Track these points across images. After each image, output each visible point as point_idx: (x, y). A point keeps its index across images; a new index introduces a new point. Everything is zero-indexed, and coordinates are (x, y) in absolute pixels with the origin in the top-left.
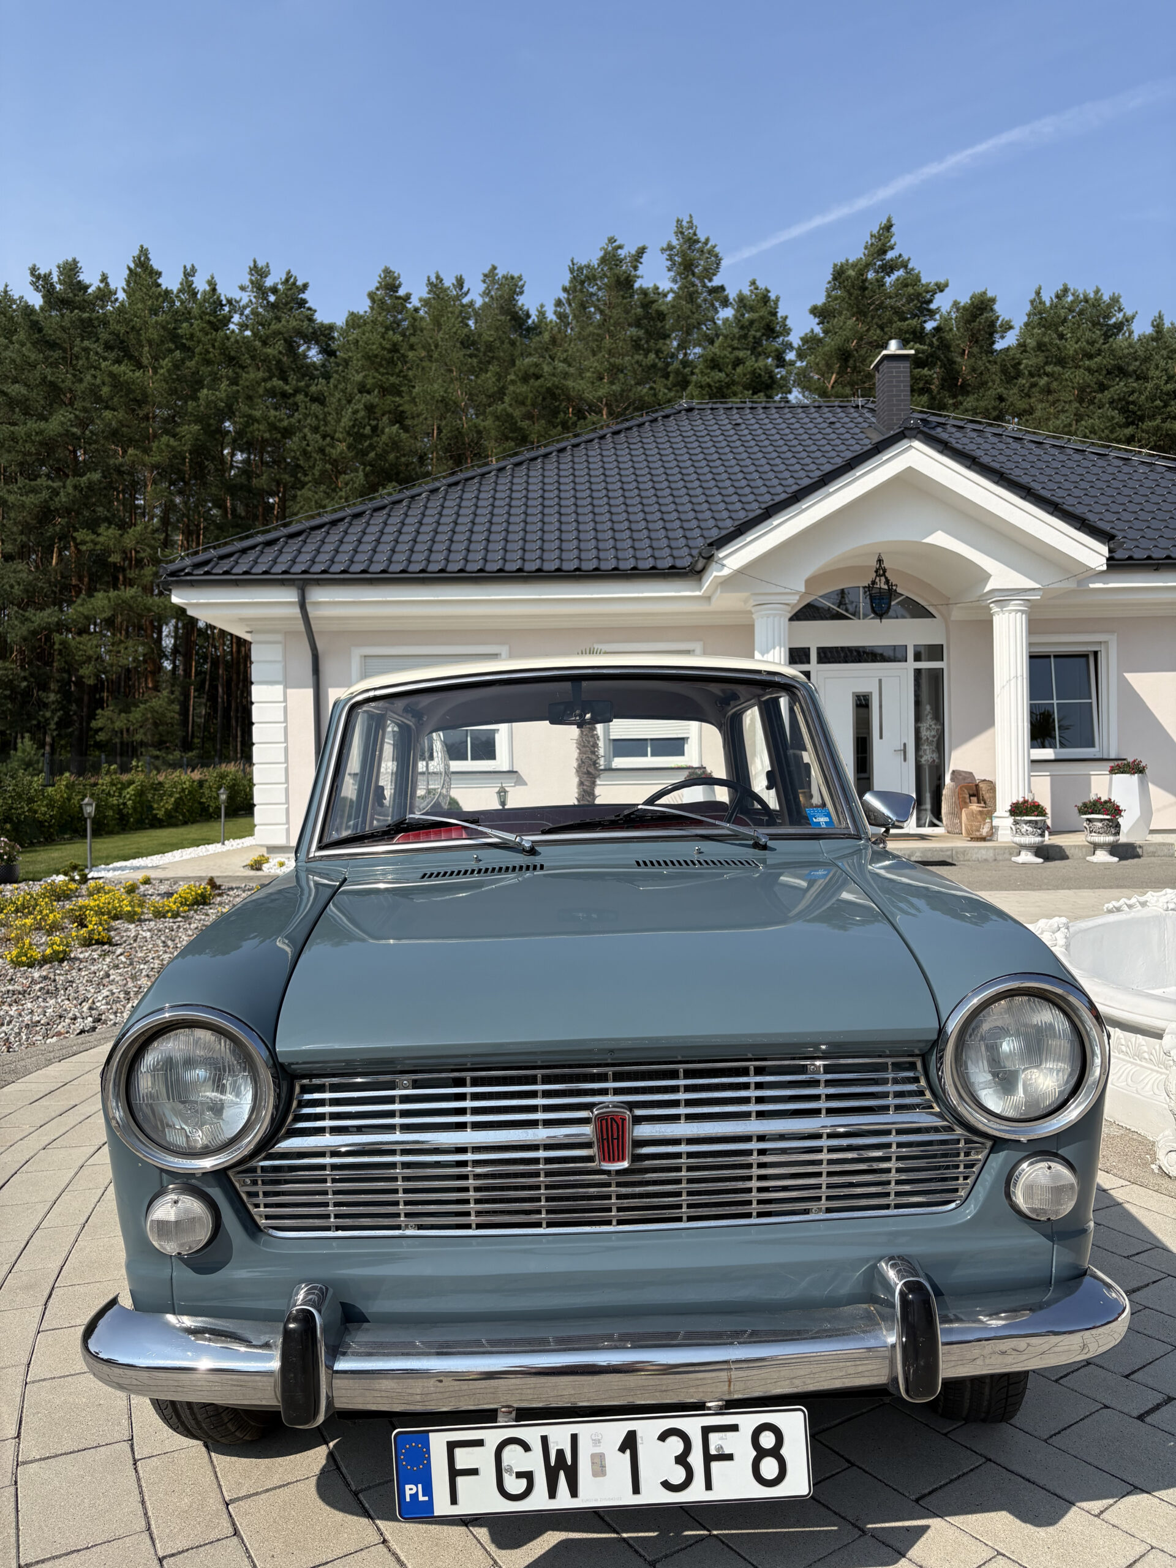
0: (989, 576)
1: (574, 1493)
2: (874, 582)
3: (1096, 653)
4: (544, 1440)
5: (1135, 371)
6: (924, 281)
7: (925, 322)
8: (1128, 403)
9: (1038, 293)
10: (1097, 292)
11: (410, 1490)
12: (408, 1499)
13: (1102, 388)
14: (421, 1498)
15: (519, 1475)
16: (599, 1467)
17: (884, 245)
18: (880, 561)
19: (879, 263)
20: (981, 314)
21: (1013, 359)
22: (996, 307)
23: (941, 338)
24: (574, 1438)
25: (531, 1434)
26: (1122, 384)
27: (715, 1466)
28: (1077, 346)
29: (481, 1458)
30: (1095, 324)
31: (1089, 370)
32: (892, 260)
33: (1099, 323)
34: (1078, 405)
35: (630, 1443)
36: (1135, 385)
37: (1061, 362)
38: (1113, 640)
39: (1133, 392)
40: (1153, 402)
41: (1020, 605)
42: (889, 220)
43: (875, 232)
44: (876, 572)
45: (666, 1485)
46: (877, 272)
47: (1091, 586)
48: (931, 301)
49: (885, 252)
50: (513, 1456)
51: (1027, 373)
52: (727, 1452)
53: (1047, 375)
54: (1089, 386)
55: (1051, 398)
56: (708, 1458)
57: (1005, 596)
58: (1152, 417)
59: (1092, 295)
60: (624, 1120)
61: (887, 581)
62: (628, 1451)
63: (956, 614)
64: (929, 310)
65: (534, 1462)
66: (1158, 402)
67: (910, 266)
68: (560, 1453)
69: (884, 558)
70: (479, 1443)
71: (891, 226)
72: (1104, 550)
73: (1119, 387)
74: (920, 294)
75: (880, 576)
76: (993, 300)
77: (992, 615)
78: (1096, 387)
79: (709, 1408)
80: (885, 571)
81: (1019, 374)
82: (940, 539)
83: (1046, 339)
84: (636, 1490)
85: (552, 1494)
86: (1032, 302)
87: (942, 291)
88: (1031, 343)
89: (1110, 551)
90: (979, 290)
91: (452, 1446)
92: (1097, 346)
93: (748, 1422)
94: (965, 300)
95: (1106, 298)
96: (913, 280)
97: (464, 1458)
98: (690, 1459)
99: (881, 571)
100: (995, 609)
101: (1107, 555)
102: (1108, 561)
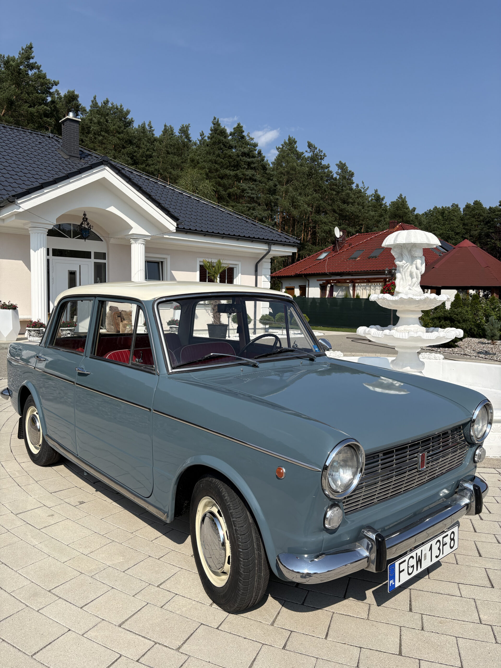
0: (131, 228)
1: (421, 567)
2: (82, 224)
3: (162, 262)
6: (47, 78)
9: (95, 98)
10: (121, 106)
13: (124, 147)
16: (425, 557)
17: (29, 55)
18: (85, 215)
19: (26, 63)
22: (79, 99)
23: (55, 106)
25: (413, 554)
26: (131, 147)
28: (114, 127)
30: (121, 120)
31: (118, 138)
32: (32, 63)
33: (122, 120)
34: (114, 152)
36: (136, 149)
37: (107, 131)
38: (169, 258)
39: (135, 152)
40: (142, 158)
41: (142, 241)
42: (31, 44)
44: (83, 219)
45: (436, 556)
46: (25, 67)
48: (50, 88)
49: (29, 59)
50: (410, 562)
53: (102, 136)
57: (137, 237)
58: (142, 164)
59: (119, 107)
61: (88, 224)
63: (112, 241)
67: (41, 69)
68: (419, 556)
70: (405, 561)
71: (32, 48)
72: (175, 224)
73: (130, 149)
75: (85, 221)
76: (77, 96)
77: (131, 244)
80: (87, 219)
82: (112, 209)
83: (101, 120)
84: (431, 561)
85: (417, 569)
86: (92, 101)
87: (56, 85)
88: (95, 120)
89: (177, 225)
90: (71, 90)
91: (399, 565)
92: (122, 129)
93: (450, 532)
95: (125, 110)
97: (402, 567)
99: (85, 219)
100: (132, 241)
101: (176, 226)
102: (176, 228)
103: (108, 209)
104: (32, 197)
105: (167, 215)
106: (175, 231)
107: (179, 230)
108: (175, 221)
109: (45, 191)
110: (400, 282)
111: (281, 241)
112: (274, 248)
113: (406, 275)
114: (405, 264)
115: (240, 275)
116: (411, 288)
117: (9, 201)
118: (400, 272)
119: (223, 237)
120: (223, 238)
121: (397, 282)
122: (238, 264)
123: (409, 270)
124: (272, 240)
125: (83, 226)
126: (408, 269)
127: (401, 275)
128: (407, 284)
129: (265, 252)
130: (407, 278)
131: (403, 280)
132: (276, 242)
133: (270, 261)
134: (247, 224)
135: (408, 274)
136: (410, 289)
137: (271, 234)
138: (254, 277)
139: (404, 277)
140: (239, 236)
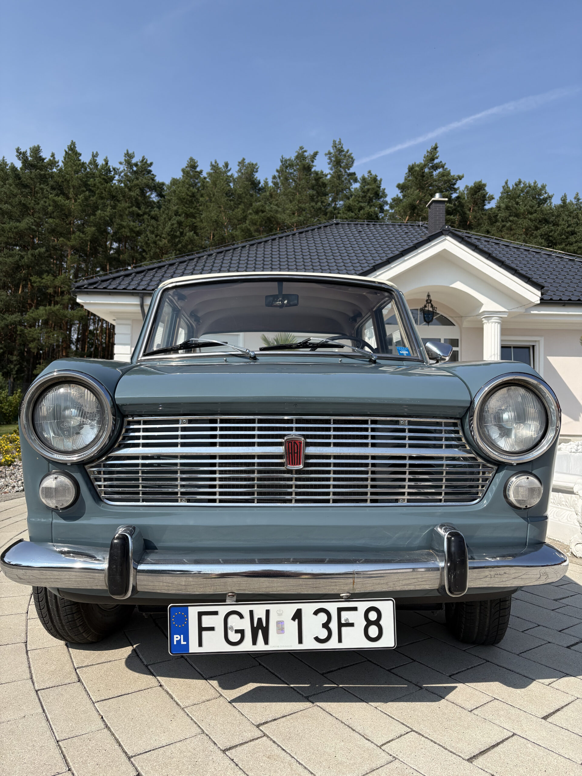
0: (482, 304)
1: (266, 642)
3: (533, 346)
5: (552, 222)
7: (452, 194)
8: (549, 236)
9: (506, 183)
13: (537, 228)
16: (281, 629)
17: (433, 156)
18: (429, 296)
19: (431, 165)
20: (479, 191)
21: (494, 213)
27: (344, 629)
28: (525, 208)
29: (216, 622)
31: (530, 220)
32: (437, 164)
34: (525, 236)
37: (517, 215)
38: (542, 340)
41: (497, 319)
42: (436, 145)
43: (429, 150)
44: (427, 301)
45: (317, 639)
46: (430, 169)
47: (532, 312)
48: (455, 184)
50: (233, 620)
51: (500, 220)
53: (510, 221)
54: (530, 228)
55: (512, 232)
57: (490, 315)
60: (301, 443)
61: (432, 306)
63: (465, 324)
64: (454, 188)
66: (563, 236)
68: (260, 620)
69: (431, 294)
70: (216, 613)
71: (437, 148)
72: (539, 293)
74: (450, 180)
75: (428, 303)
77: (483, 324)
78: (533, 228)
80: (431, 301)
81: (497, 221)
82: (459, 285)
83: (510, 204)
84: (300, 641)
85: (254, 642)
86: (503, 187)
87: (460, 179)
88: (503, 205)
89: (542, 294)
90: (478, 180)
91: (200, 614)
94: (471, 184)
96: (446, 174)
97: (207, 621)
99: (429, 301)
100: (485, 321)
101: (540, 296)
102: (541, 299)
103: (451, 286)
105: (527, 283)
106: (539, 302)
108: (538, 290)
109: (378, 273)
125: (427, 309)
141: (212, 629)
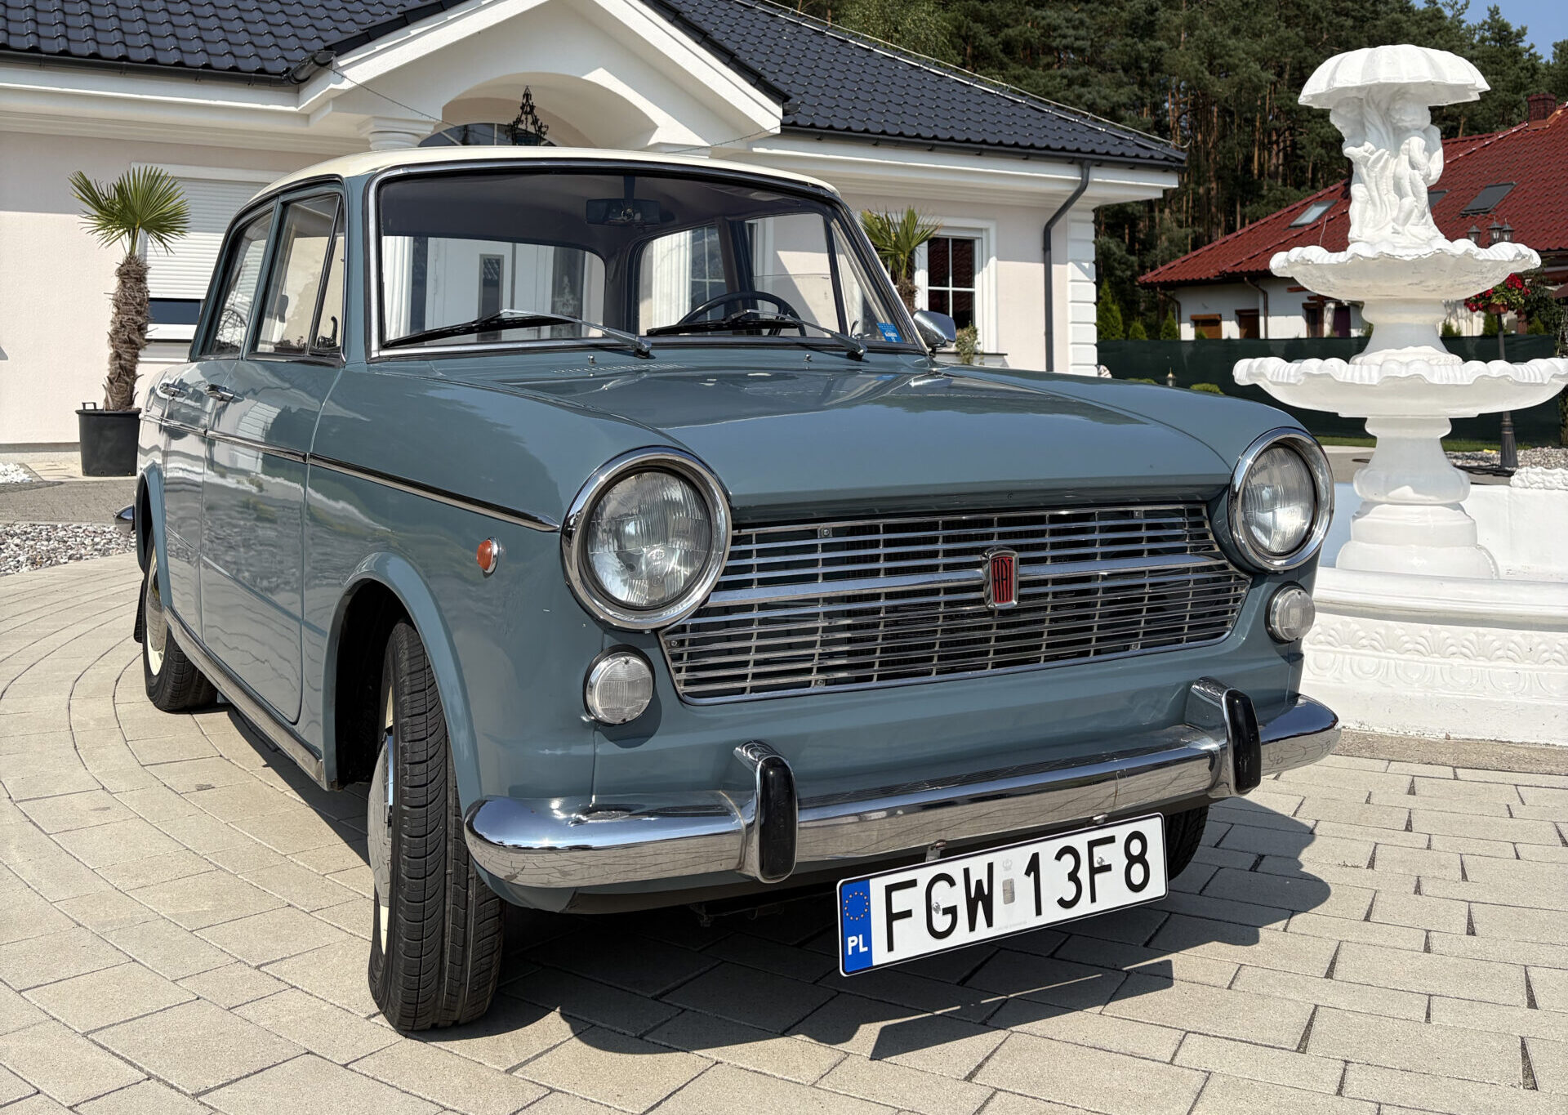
0: (653, 127)
1: (989, 924)
2: (519, 121)
4: (966, 871)
11: (852, 941)
12: (850, 953)
14: (862, 949)
15: (946, 911)
16: (1010, 894)
18: (527, 96)
24: (990, 866)
25: (954, 868)
27: (1097, 877)
29: (914, 899)
35: (1034, 866)
44: (522, 108)
45: (1062, 902)
47: (755, 150)
50: (945, 895)
52: (1106, 863)
56: (1094, 871)
61: (535, 122)
62: (1032, 874)
65: (956, 897)
68: (979, 883)
69: (532, 92)
70: (913, 883)
72: (778, 111)
75: (526, 113)
79: (1095, 823)
80: (532, 107)
82: (601, 77)
84: (1039, 911)
85: (972, 928)
89: (785, 114)
91: (889, 889)
93: (1121, 832)
97: (900, 901)
98: (1079, 875)
99: (527, 108)
101: (781, 117)
102: (782, 124)
103: (584, 78)
104: (378, 48)
105: (754, 85)
106: (778, 131)
107: (791, 130)
108: (778, 104)
109: (414, 32)
110: (1363, 212)
111: (1123, 155)
112: (1098, 176)
113: (1383, 187)
114: (1372, 153)
115: (993, 260)
116: (1400, 229)
117: (317, 63)
118: (1362, 181)
119: (934, 145)
120: (932, 149)
121: (1355, 210)
122: (987, 230)
123: (1389, 173)
124: (1093, 152)
125: (520, 126)
126: (1384, 168)
127: (1364, 190)
128: (1389, 218)
129: (1070, 190)
130: (1385, 198)
131: (1374, 204)
132: (1104, 157)
133: (1092, 216)
134: (1015, 110)
135: (1387, 184)
136: (1396, 232)
137: (1090, 135)
138: (1041, 267)
139: (1375, 194)
140: (984, 142)
141: (907, 914)
